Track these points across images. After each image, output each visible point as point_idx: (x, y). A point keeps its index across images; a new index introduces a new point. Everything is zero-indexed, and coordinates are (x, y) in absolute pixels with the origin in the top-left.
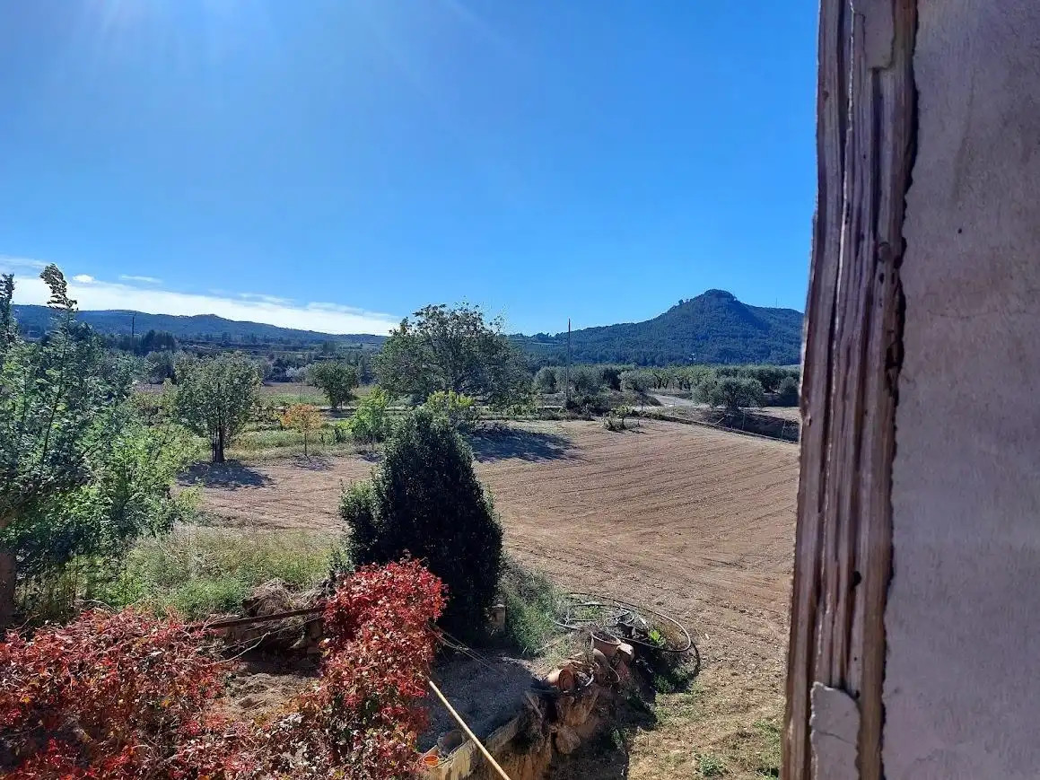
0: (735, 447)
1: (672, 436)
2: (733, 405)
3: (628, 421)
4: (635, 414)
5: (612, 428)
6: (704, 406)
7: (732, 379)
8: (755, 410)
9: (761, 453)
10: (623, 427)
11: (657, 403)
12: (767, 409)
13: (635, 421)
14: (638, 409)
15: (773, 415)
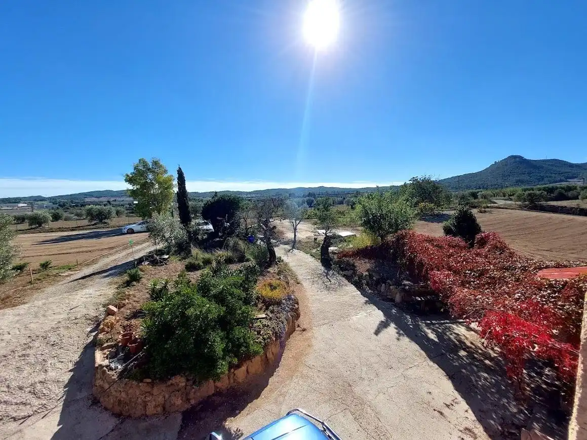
0: (536, 217)
1: (507, 214)
2: (532, 201)
3: (487, 209)
4: (488, 207)
5: (481, 212)
6: (519, 203)
7: (531, 192)
8: (543, 203)
9: (550, 218)
10: (485, 212)
11: (496, 203)
12: (549, 202)
13: (489, 209)
14: (489, 205)
15: (552, 204)
